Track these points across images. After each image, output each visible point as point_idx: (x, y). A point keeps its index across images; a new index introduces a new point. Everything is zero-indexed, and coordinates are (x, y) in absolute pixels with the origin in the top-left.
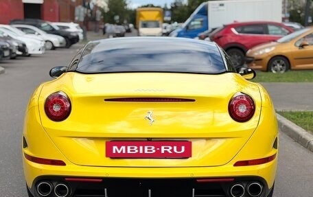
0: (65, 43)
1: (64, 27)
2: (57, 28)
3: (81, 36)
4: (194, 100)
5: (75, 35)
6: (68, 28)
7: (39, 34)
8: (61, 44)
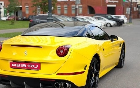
0: (116, 24)
1: (119, 17)
2: (114, 18)
3: (126, 21)
4: (42, 47)
5: (122, 20)
6: (120, 17)
7: (105, 20)
8: (114, 24)
